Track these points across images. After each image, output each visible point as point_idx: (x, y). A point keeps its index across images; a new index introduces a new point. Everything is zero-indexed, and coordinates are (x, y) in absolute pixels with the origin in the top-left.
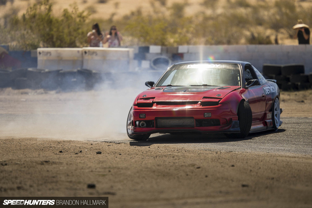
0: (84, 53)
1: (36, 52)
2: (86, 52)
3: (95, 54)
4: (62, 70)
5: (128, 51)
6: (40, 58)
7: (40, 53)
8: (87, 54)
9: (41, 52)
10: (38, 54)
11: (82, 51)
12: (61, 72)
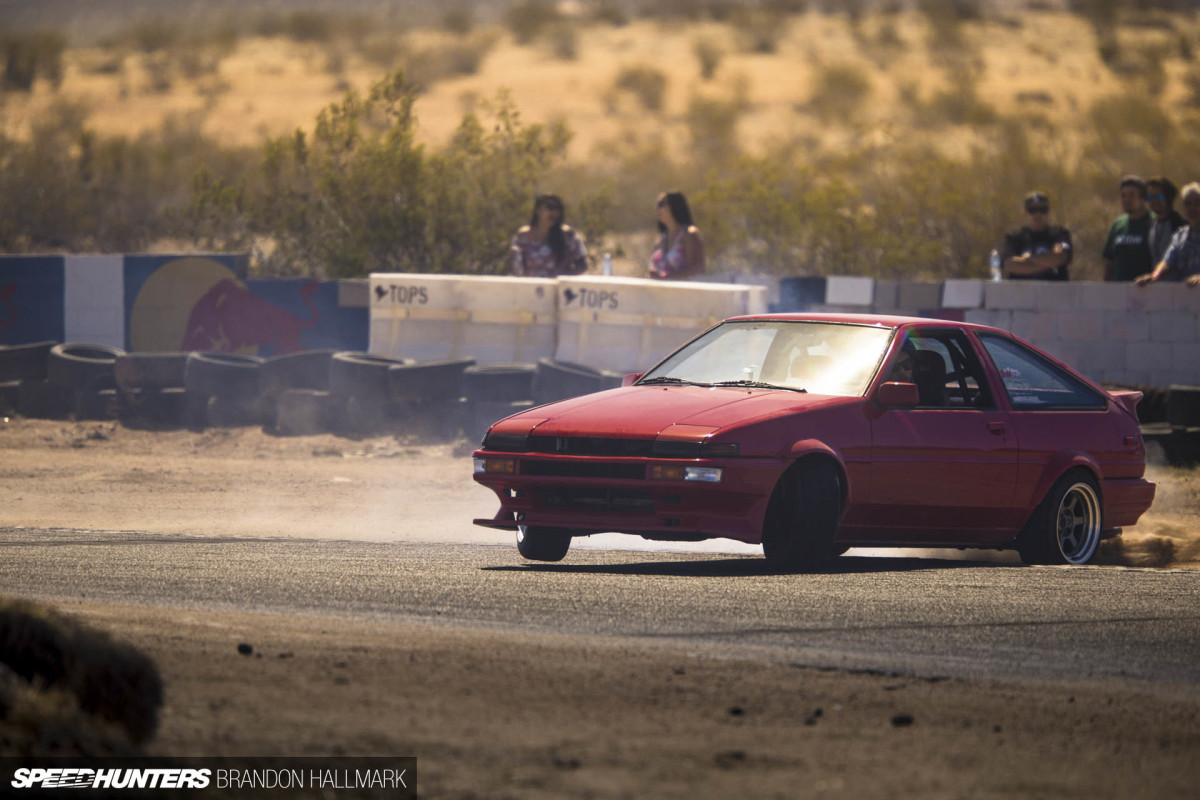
0: (563, 299)
1: (366, 287)
2: (569, 295)
3: (606, 303)
4: (472, 363)
5: (745, 295)
6: (379, 312)
7: (380, 292)
8: (576, 302)
9: (386, 287)
10: (373, 295)
11: (556, 288)
12: (470, 369)
